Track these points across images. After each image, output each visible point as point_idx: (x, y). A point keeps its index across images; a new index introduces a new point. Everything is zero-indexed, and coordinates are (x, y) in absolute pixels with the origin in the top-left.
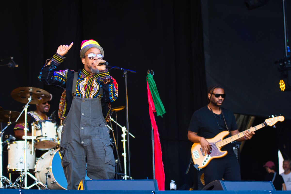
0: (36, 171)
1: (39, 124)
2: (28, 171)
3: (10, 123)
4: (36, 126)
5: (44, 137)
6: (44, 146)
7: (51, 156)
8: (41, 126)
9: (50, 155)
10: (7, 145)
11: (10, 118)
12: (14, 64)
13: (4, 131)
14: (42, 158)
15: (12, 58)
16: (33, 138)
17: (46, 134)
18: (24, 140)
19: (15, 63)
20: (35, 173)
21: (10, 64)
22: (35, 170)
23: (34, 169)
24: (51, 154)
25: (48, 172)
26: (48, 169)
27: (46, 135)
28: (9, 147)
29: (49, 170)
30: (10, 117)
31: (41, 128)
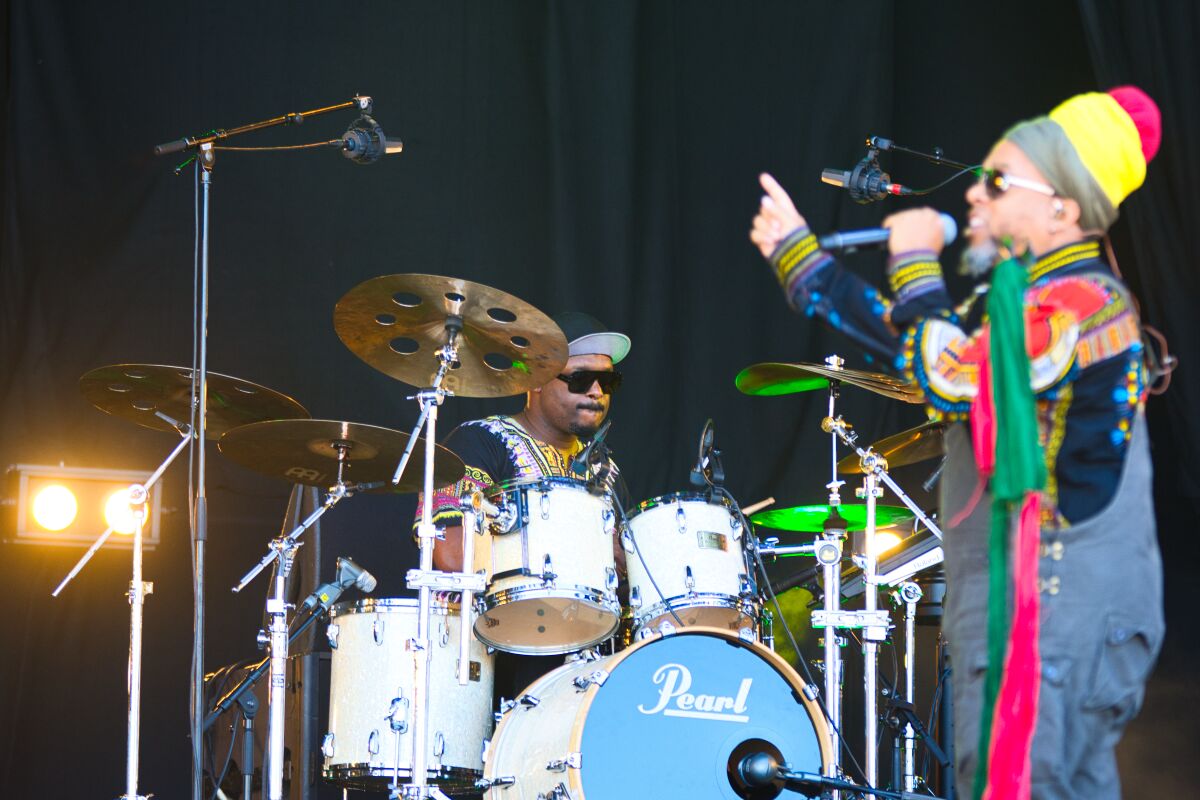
0: (489, 776)
1: (509, 502)
2: (430, 781)
3: (343, 489)
4: (493, 510)
5: (537, 576)
6: (541, 629)
7: (581, 695)
8: (523, 511)
9: (575, 689)
10: (324, 622)
11: (344, 458)
12: (378, 140)
13: (299, 539)
14: (525, 701)
15: (364, 101)
16: (469, 582)
17: (548, 560)
18: (414, 594)
19: (381, 135)
20: (483, 789)
21: (354, 137)
22: (485, 777)
23: (476, 766)
24: (580, 680)
25: (562, 786)
26: (558, 767)
27: (548, 568)
28: (332, 632)
29: (562, 778)
30: (341, 456)
31: (521, 525)
